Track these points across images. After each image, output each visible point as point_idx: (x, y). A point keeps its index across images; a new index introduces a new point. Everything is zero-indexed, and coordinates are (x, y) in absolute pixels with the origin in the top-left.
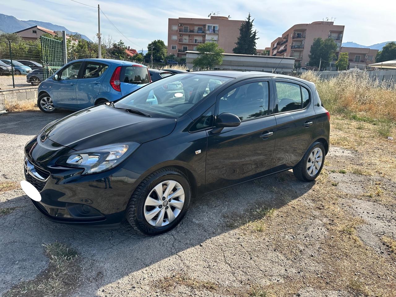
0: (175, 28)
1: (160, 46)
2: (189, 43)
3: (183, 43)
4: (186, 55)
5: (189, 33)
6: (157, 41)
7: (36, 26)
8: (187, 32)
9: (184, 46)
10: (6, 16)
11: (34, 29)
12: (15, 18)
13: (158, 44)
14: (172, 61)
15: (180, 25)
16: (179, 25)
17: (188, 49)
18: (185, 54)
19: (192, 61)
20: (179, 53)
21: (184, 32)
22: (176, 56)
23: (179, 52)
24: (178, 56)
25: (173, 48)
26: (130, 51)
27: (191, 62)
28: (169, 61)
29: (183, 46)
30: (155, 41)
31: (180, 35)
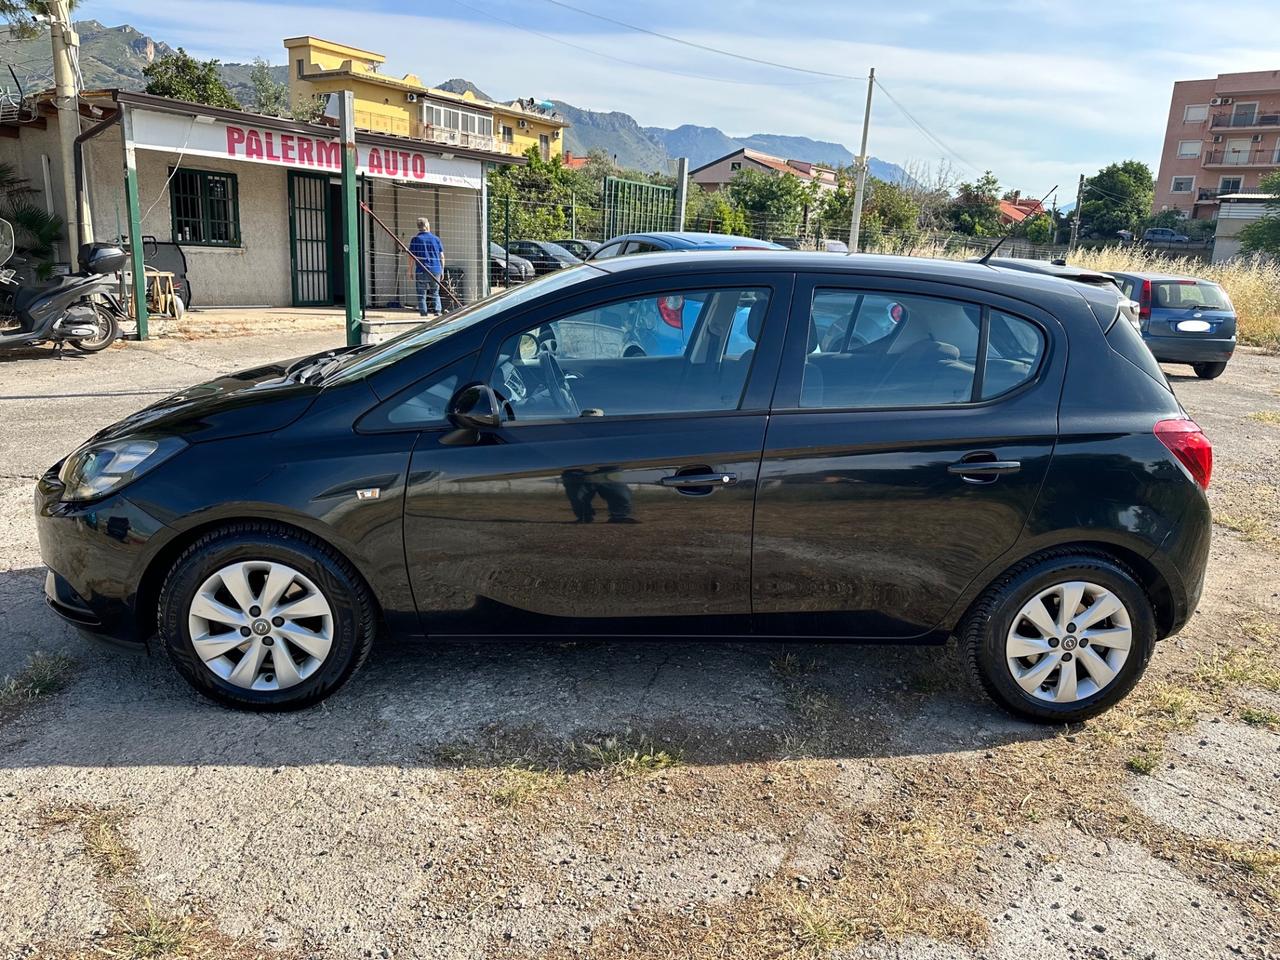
0: (1199, 113)
1: (1130, 185)
2: (1251, 165)
3: (1223, 166)
4: (1219, 209)
5: (1258, 128)
6: (1120, 165)
7: (742, 151)
8: (1244, 126)
9: (1225, 176)
10: (699, 130)
11: (737, 159)
12: (720, 132)
13: (1124, 177)
14: (1163, 232)
15: (1219, 102)
16: (1215, 101)
17: (1241, 186)
18: (1217, 207)
19: (1239, 228)
20: (1200, 202)
21: (1234, 126)
22: (1187, 214)
23: (1200, 198)
24: (1195, 215)
25: (1178, 186)
26: (1019, 204)
27: (1232, 234)
28: (1154, 232)
29: (1222, 177)
30: (1114, 166)
31: (1217, 139)
